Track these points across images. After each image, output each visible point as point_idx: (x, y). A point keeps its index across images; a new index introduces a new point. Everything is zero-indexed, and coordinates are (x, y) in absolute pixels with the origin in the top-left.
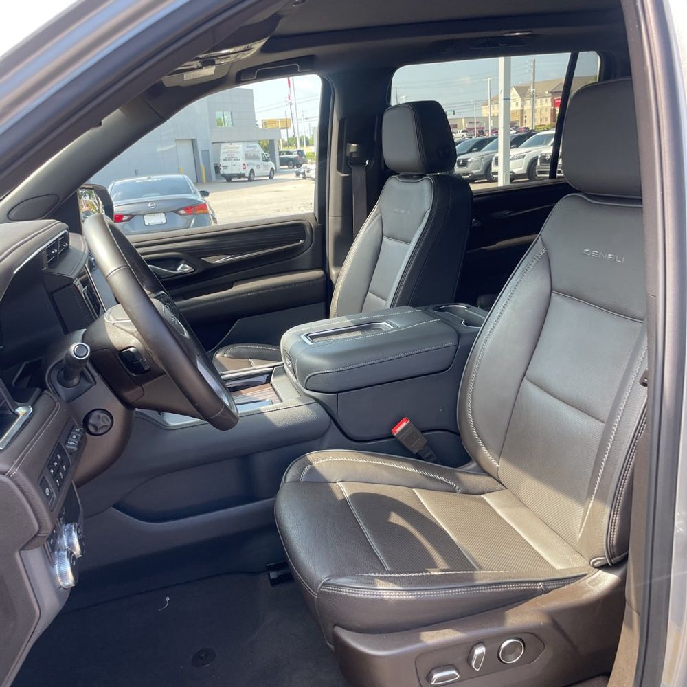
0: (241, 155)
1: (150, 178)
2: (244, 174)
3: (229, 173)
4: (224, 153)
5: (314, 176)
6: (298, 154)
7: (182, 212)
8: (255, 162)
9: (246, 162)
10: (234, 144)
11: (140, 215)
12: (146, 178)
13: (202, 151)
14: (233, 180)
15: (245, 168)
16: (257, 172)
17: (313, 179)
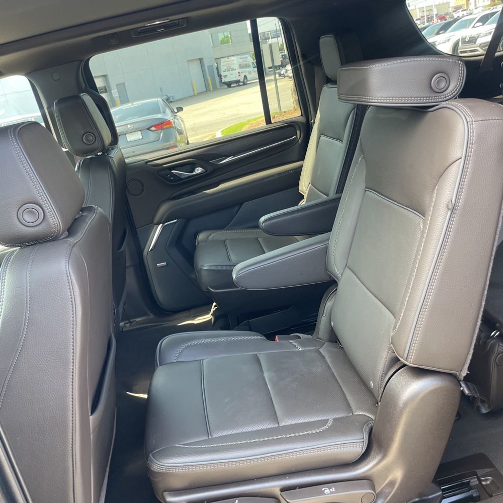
0: (236, 66)
1: (133, 104)
2: (240, 80)
3: (229, 80)
4: (223, 66)
5: (291, 75)
6: (283, 58)
7: (153, 129)
8: (247, 70)
9: (240, 71)
10: (230, 58)
11: (123, 135)
12: (130, 104)
13: (208, 67)
14: (232, 86)
15: (239, 76)
16: (249, 77)
17: (290, 77)
